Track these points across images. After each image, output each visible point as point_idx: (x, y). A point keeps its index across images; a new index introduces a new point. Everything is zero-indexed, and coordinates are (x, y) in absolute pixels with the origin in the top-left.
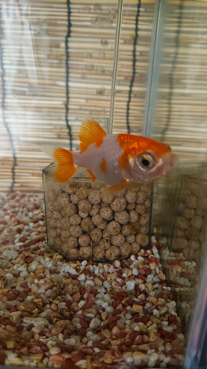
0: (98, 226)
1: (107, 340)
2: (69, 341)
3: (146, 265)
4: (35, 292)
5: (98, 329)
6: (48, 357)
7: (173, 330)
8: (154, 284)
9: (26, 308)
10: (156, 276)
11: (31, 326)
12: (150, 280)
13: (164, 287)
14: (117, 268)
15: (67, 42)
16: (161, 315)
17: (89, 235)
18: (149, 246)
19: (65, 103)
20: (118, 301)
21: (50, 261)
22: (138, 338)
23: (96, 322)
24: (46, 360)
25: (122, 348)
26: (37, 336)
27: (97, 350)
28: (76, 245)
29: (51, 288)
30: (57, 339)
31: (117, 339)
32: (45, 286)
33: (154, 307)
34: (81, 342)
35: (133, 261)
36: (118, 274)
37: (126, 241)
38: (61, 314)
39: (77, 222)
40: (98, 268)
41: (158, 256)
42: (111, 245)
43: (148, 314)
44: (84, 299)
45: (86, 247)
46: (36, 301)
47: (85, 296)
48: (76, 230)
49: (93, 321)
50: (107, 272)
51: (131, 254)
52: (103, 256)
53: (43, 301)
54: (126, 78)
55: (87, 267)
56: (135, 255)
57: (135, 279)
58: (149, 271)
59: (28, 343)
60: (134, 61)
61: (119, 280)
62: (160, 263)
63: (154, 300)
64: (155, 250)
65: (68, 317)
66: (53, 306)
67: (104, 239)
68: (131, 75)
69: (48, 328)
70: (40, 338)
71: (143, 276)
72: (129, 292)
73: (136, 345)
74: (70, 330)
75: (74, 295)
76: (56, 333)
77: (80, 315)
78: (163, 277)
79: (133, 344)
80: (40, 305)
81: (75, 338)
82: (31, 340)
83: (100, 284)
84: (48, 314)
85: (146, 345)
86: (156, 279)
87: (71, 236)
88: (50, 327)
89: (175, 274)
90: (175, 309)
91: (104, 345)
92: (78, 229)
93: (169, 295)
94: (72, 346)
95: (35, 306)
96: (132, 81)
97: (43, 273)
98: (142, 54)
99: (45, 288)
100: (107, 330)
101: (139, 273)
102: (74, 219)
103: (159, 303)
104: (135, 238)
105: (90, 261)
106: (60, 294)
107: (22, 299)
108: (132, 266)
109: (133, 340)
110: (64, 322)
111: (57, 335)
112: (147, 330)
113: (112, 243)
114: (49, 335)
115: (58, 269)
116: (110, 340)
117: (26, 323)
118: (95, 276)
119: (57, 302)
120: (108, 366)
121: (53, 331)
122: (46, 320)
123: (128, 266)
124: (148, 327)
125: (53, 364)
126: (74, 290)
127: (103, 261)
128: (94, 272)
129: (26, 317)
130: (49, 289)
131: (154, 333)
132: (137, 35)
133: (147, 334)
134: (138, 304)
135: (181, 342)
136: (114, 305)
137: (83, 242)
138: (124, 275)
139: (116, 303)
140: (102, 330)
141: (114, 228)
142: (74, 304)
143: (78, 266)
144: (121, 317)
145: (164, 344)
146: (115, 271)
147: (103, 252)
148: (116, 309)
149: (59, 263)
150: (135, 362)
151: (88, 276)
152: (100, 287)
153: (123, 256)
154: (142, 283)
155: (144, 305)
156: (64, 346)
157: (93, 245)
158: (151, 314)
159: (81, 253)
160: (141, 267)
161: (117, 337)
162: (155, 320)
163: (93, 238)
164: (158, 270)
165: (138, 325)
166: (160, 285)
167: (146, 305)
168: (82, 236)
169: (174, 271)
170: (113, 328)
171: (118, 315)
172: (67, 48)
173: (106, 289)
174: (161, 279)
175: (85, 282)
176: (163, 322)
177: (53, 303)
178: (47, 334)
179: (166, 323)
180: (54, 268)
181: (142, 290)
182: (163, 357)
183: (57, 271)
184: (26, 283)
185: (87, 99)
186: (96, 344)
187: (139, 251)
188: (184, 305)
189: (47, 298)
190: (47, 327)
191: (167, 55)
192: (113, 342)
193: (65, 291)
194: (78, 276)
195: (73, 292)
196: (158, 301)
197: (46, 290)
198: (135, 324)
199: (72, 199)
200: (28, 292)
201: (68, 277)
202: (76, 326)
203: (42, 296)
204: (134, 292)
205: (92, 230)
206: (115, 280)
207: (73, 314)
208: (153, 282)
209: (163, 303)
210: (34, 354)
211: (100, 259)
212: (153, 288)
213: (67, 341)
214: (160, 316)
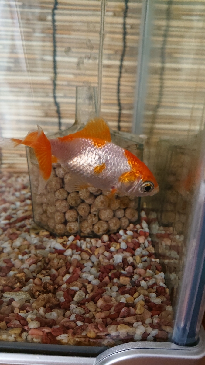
0: (85, 201)
1: (91, 313)
2: (51, 314)
3: (135, 239)
4: (18, 267)
5: (83, 302)
6: (27, 331)
7: (162, 302)
8: (143, 256)
9: (7, 282)
10: (145, 249)
11: (12, 300)
12: (139, 253)
13: (153, 260)
14: (105, 242)
15: (53, 14)
16: (149, 286)
17: (76, 210)
18: (139, 221)
19: (53, 79)
20: (105, 274)
21: (36, 237)
22: (123, 310)
23: (81, 295)
24: (24, 335)
25: (107, 322)
26: (16, 311)
27: (79, 324)
28: (63, 221)
29: (36, 263)
30: (38, 313)
31: (102, 312)
32: (29, 261)
33: (141, 278)
34: (64, 315)
35: (121, 236)
36: (106, 248)
37: (114, 215)
38: (45, 288)
39: (63, 197)
40: (85, 243)
41: (147, 230)
42: (99, 219)
43: (136, 286)
44: (69, 273)
45: (73, 222)
46: (18, 275)
47: (71, 270)
48: (62, 204)
49: (77, 293)
50: (95, 247)
51: (120, 229)
52: (91, 231)
53: (26, 276)
54: (116, 52)
55: (74, 242)
56: (124, 230)
57: (123, 252)
58: (138, 245)
59: (7, 317)
60: (125, 34)
61: (107, 254)
62: (149, 237)
63: (142, 271)
64: (144, 225)
65: (52, 291)
66: (36, 280)
67: (92, 214)
68: (121, 48)
69: (30, 302)
70: (19, 313)
71: (132, 250)
72: (117, 265)
73: (121, 317)
74: (53, 303)
75: (59, 270)
76: (37, 307)
77: (64, 288)
78: (152, 249)
79: (119, 317)
80: (22, 280)
81: (57, 312)
82: (11, 314)
83: (87, 258)
84: (30, 288)
85: (132, 317)
86: (144, 252)
87: (57, 211)
88: (31, 301)
89: (164, 247)
90: (164, 280)
91: (88, 318)
92: (64, 203)
93: (157, 267)
94: (53, 320)
95: (17, 280)
96: (123, 55)
97: (28, 248)
98: (132, 27)
99: (29, 263)
100: (91, 303)
101: (128, 247)
102: (60, 194)
103: (147, 275)
104: (125, 213)
105: (78, 236)
106: (44, 269)
107: (4, 274)
108: (120, 240)
109: (118, 312)
110: (46, 295)
111: (38, 309)
112: (134, 302)
113: (100, 217)
114: (30, 309)
115: (44, 245)
116: (94, 313)
117: (7, 298)
118: (82, 251)
119: (41, 276)
120: (91, 340)
121: (34, 305)
122: (27, 294)
123: (117, 240)
124: (135, 299)
125: (32, 339)
126: (60, 265)
127: (91, 236)
128: (81, 247)
129: (7, 292)
130: (34, 264)
131: (141, 305)
132: (127, 8)
133: (134, 306)
134: (125, 276)
135: (169, 315)
136: (100, 278)
137: (70, 217)
138: (112, 249)
139: (102, 276)
140: (87, 303)
141: (102, 202)
142: (59, 278)
143: (65, 241)
144: (108, 289)
145: (152, 317)
146: (103, 245)
147: (91, 227)
148: (103, 281)
149: (45, 239)
150: (120, 335)
151: (75, 251)
152: (87, 261)
153: (111, 231)
154: (130, 256)
155: (131, 277)
156: (45, 320)
157: (80, 219)
158: (139, 285)
159: (68, 228)
160: (130, 240)
161: (102, 310)
162: (142, 292)
163: (80, 213)
164: (147, 244)
165: (125, 298)
166: (149, 258)
167: (134, 277)
168: (69, 211)
169: (164, 244)
170: (98, 300)
171: (104, 288)
172: (54, 21)
173: (93, 263)
174: (150, 252)
175: (71, 257)
176: (150, 294)
177: (37, 277)
178: (27, 308)
179: (154, 295)
180: (40, 243)
181: (130, 263)
182: (149, 330)
183: (43, 247)
184: (10, 259)
185: (75, 74)
186: (79, 317)
187: (128, 226)
188: (173, 276)
189: (31, 273)
190: (28, 301)
191: (159, 28)
192: (97, 315)
193: (50, 265)
194: (65, 251)
195: (58, 267)
196: (146, 272)
197: (30, 265)
198: (122, 296)
199: (57, 172)
200: (11, 267)
201: (54, 252)
202: (59, 300)
203: (25, 270)
204: (121, 265)
205: (79, 205)
206: (103, 254)
207: (57, 287)
208: (141, 255)
209: (151, 275)
210: (12, 328)
211: (88, 234)
212: (142, 261)
213: (48, 315)
214: (148, 288)
